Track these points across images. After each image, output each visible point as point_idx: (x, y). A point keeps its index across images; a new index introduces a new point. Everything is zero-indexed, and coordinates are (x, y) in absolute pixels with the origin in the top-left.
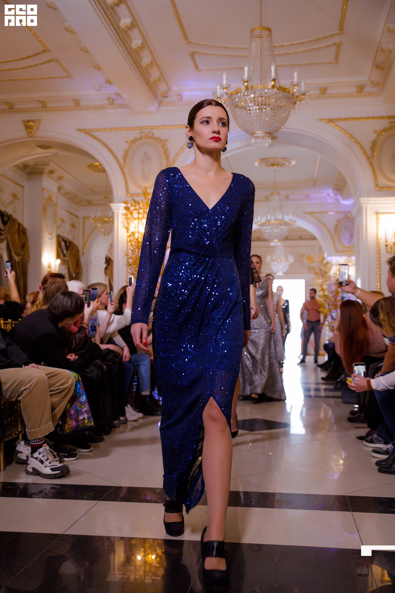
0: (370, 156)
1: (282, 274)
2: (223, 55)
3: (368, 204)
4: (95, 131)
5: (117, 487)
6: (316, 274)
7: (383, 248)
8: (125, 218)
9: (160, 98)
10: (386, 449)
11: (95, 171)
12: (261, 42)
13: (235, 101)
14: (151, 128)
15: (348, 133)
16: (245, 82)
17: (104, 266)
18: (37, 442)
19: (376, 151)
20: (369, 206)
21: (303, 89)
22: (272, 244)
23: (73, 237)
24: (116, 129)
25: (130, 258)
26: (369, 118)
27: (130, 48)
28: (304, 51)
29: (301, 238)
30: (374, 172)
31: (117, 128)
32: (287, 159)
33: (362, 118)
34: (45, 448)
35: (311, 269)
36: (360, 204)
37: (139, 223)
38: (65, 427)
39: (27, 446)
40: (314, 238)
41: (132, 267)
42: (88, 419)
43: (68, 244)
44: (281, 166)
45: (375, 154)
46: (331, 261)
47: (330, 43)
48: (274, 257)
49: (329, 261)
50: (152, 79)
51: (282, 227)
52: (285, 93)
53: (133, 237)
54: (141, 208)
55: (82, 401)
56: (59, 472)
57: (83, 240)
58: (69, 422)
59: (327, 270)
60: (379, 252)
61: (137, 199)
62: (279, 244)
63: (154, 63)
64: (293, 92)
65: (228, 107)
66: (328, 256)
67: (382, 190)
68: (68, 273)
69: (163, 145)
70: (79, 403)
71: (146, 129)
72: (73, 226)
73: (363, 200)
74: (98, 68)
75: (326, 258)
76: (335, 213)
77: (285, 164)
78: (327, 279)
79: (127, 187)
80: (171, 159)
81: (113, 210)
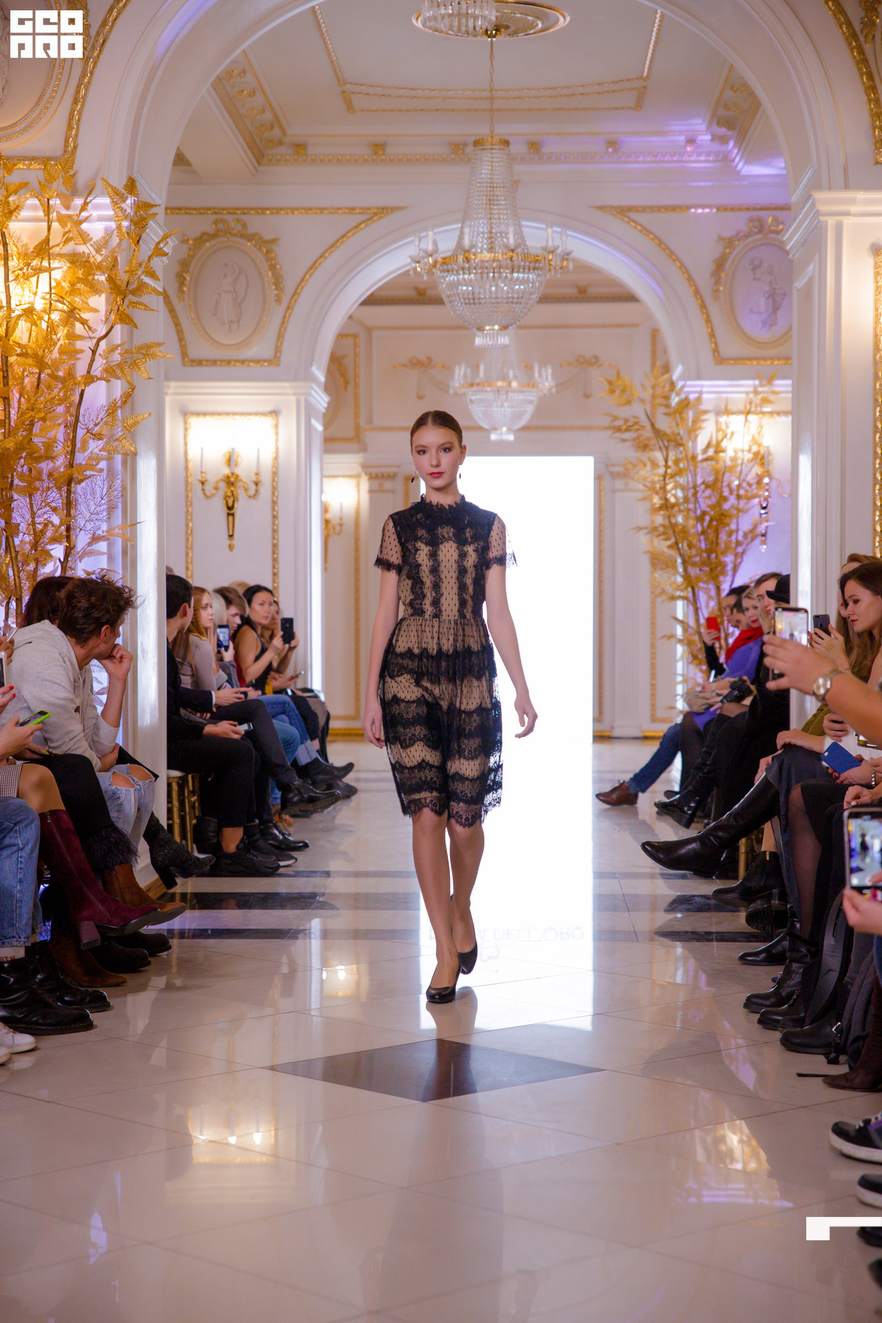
0: (857, 27)
1: (511, 437)
3: (848, 214)
20: (847, 221)
22: (478, 341)
29: (582, 295)
32: (539, 9)
35: (621, 428)
36: (818, 213)
40: (631, 298)
44: (516, 33)
45: (878, 21)
46: (701, 393)
48: (482, 374)
49: (692, 397)
51: (515, 275)
59: (682, 430)
62: (504, 340)
66: (686, 376)
75: (680, 384)
76: (714, 210)
77: (533, 26)
78: (681, 465)
80: (94, 21)
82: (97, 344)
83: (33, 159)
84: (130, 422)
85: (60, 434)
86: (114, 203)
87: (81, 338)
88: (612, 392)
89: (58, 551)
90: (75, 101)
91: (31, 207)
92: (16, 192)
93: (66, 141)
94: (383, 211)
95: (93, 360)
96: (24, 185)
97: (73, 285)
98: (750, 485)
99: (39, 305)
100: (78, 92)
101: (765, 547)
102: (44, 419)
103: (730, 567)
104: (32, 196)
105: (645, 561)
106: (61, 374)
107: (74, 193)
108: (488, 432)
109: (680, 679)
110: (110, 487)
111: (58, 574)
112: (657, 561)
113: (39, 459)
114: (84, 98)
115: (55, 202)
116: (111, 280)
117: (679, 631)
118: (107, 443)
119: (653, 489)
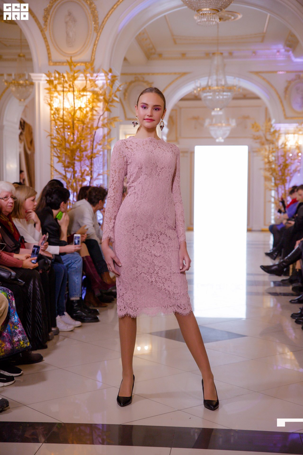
1: (223, 141)
6: (263, 144)
17: (19, 131)
22: (213, 113)
25: (55, 138)
29: (245, 98)
32: (233, 13)
35: (256, 138)
37: (64, 99)
41: (56, 149)
44: (225, 20)
46: (280, 128)
48: (214, 122)
49: (278, 129)
51: (225, 93)
53: (57, 115)
54: (66, 82)
55: (14, 321)
59: (274, 139)
61: (60, 69)
62: (221, 113)
66: (276, 123)
69: (91, 4)
70: (11, 324)
75: (274, 125)
76: (286, 72)
77: (230, 18)
79: (49, 54)
80: (100, 21)
81: (34, 81)
82: (100, 118)
83: (82, 62)
84: (109, 140)
85: (89, 143)
86: (106, 76)
87: (95, 115)
88: (253, 127)
89: (88, 178)
90: (94, 45)
91: (81, 77)
92: (77, 72)
93: (92, 58)
94: (185, 74)
95: (99, 122)
96: (79, 70)
97: (93, 100)
98: (295, 156)
99: (83, 106)
100: (95, 42)
101: (299, 175)
102: (84, 140)
103: (288, 181)
104: (81, 73)
105: (262, 179)
106: (89, 126)
107: (94, 72)
108: (215, 139)
109: (273, 214)
110: (103, 160)
111: (88, 185)
112: (267, 179)
113: (83, 151)
114: (97, 44)
115: (88, 75)
116: (104, 98)
117: (273, 200)
118: (103, 146)
119: (265, 157)
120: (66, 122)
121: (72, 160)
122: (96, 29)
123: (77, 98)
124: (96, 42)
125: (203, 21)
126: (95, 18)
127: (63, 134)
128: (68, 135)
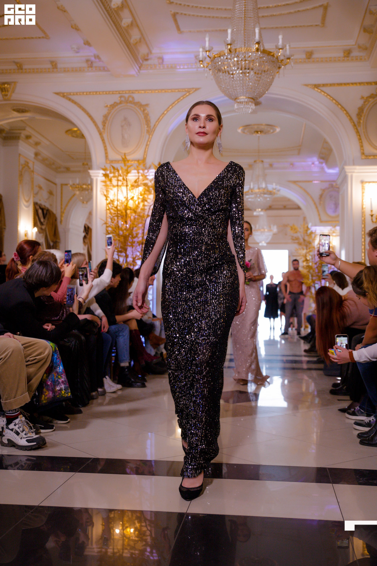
1: (265, 245)
2: (205, 17)
3: (354, 172)
4: (74, 95)
5: (94, 458)
6: (300, 244)
7: (368, 218)
8: (104, 185)
9: (141, 61)
10: (368, 422)
11: (73, 136)
12: (245, 2)
13: (217, 64)
14: (131, 92)
15: (334, 99)
16: (228, 45)
17: (83, 234)
18: (12, 413)
19: (362, 118)
20: (354, 174)
21: (288, 53)
22: (255, 214)
23: (51, 205)
24: (94, 93)
25: (109, 226)
26: (356, 83)
27: (110, 7)
28: (290, 13)
29: (285, 208)
30: (360, 139)
31: (96, 92)
32: (271, 126)
33: (348, 84)
34: (21, 419)
35: (295, 240)
36: (345, 172)
37: (118, 191)
38: (41, 398)
39: (3, 417)
40: (299, 208)
42: (64, 389)
43: (45, 212)
44: (265, 133)
45: (362, 121)
46: (316, 231)
47: (317, 5)
49: (314, 231)
50: (132, 41)
51: (266, 196)
52: (270, 57)
53: (112, 205)
54: (120, 176)
55: (59, 371)
56: (35, 443)
57: (61, 208)
58: (45, 392)
59: (311, 240)
60: (364, 222)
61: (115, 165)
62: (262, 213)
63: (134, 24)
64: (278, 56)
65: (211, 71)
66: (312, 226)
67: (368, 159)
68: (45, 241)
69: (144, 110)
70: (56, 373)
71: (126, 93)
72: (51, 193)
73: (348, 169)
74: (76, 29)
75: (310, 228)
76: (320, 182)
77: (270, 131)
78: (311, 249)
79: (106, 153)
80: (152, 125)
81: (92, 177)
83: (135, 160)
87: (146, 206)
88: (292, 229)
90: (147, 145)
91: (134, 172)
92: (130, 167)
93: (144, 156)
95: (149, 211)
96: (132, 165)
97: (144, 192)
99: (135, 198)
102: (136, 227)
104: (135, 169)
107: (146, 169)
108: (258, 243)
114: (149, 144)
115: (141, 171)
120: (120, 211)
121: (124, 246)
122: (148, 132)
123: (130, 190)
124: (148, 143)
125: (240, 108)
126: (148, 122)
127: (117, 223)
128: (122, 224)
